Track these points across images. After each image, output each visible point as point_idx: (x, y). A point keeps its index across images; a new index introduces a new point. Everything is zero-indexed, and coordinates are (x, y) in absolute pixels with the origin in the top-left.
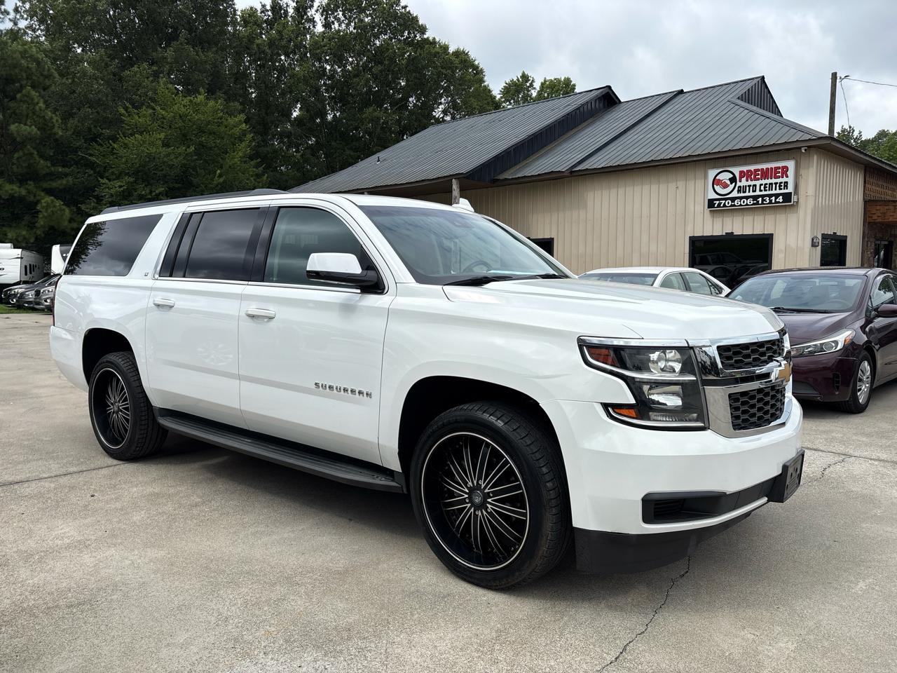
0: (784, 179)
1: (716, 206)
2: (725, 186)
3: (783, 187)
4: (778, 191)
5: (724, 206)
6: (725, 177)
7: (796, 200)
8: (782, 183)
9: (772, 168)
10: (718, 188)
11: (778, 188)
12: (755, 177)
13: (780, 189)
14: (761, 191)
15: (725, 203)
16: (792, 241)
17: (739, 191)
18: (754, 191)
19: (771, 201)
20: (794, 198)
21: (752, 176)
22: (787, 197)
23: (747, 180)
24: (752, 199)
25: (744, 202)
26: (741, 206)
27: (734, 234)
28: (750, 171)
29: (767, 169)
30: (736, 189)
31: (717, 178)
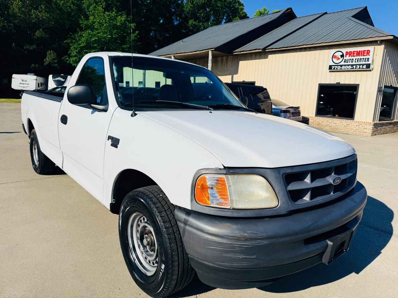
2: (338, 59)
3: (366, 61)
4: (364, 63)
5: (337, 69)
6: (339, 54)
8: (366, 58)
9: (362, 51)
10: (335, 60)
11: (364, 61)
14: (355, 62)
16: (368, 88)
17: (345, 62)
18: (352, 62)
20: (371, 67)
21: (352, 55)
22: (368, 66)
23: (349, 56)
24: (351, 66)
25: (346, 67)
26: (345, 69)
27: (340, 83)
28: (351, 52)
29: (360, 51)
30: (344, 60)
31: (335, 55)
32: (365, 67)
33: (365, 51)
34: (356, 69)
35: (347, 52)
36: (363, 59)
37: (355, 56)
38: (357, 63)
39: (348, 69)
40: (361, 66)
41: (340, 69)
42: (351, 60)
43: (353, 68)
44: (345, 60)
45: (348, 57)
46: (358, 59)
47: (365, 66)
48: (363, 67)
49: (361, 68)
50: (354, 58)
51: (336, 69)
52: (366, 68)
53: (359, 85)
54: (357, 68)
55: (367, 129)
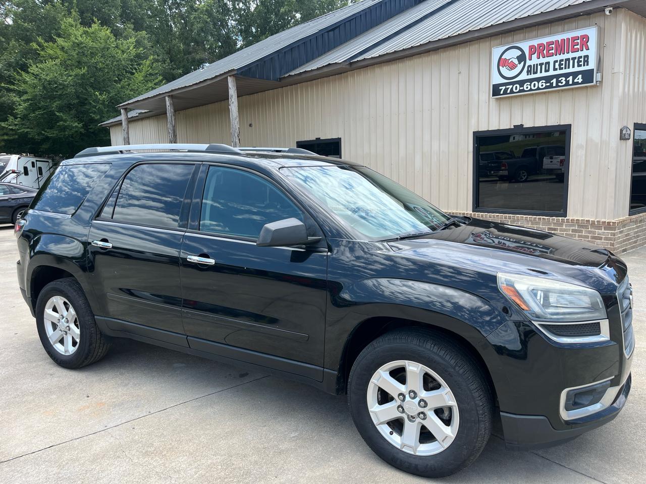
0: (584, 53)
1: (502, 93)
2: (513, 67)
3: (582, 63)
4: (577, 69)
5: (512, 92)
6: (513, 55)
7: (599, 79)
8: (581, 57)
9: (568, 39)
10: (504, 71)
11: (576, 64)
12: (548, 52)
13: (579, 66)
14: (555, 69)
15: (512, 88)
16: (595, 135)
17: (529, 72)
18: (546, 71)
19: (567, 82)
20: (597, 77)
21: (545, 52)
22: (588, 76)
23: (539, 58)
24: (544, 81)
25: (534, 86)
26: (531, 90)
27: (524, 126)
28: (543, 44)
29: (563, 40)
30: (526, 69)
31: (503, 57)
32: (580, 80)
33: (577, 38)
34: (557, 86)
35: (531, 47)
36: (574, 59)
37: (552, 55)
38: (559, 72)
39: (538, 89)
40: (570, 78)
41: (520, 91)
42: (543, 66)
43: (551, 86)
44: (530, 66)
45: (535, 61)
46: (561, 61)
47: (580, 76)
48: (576, 81)
49: (571, 82)
50: (551, 60)
51: (508, 92)
52: (582, 83)
53: (569, 126)
54: (560, 84)
55: (600, 239)
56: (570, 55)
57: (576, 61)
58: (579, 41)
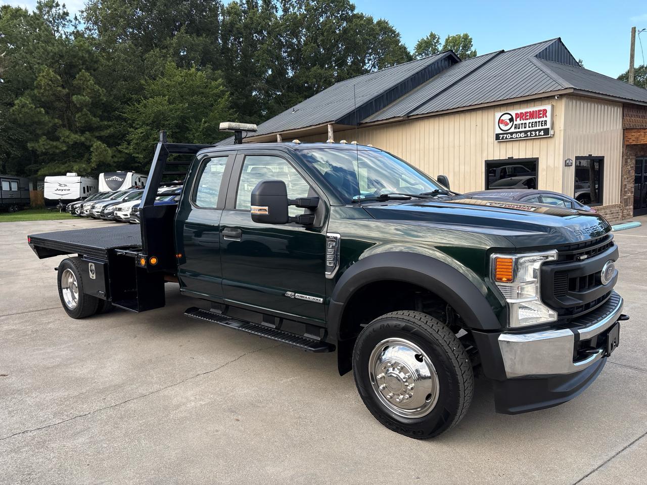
0: (545, 119)
1: (501, 138)
2: (507, 124)
3: (543, 124)
6: (506, 118)
7: (552, 133)
8: (543, 121)
9: (536, 111)
10: (502, 126)
11: (540, 125)
13: (542, 126)
14: (529, 127)
15: (506, 136)
16: (551, 163)
17: (515, 128)
18: (525, 128)
19: (536, 134)
21: (524, 117)
23: (520, 120)
24: (524, 133)
25: (518, 135)
26: (517, 138)
27: (514, 158)
28: (523, 113)
29: (533, 111)
30: (514, 126)
31: (501, 118)
32: (542, 134)
33: (541, 110)
34: (531, 136)
35: (516, 114)
36: (539, 122)
37: (528, 119)
38: (531, 129)
39: (521, 137)
40: (537, 132)
41: (511, 138)
42: (523, 125)
43: (527, 136)
44: (516, 125)
45: (518, 122)
46: (533, 122)
47: (542, 132)
48: (540, 134)
49: (538, 135)
50: (527, 122)
51: (504, 138)
52: (544, 135)
53: (538, 158)
56: (537, 120)
57: (540, 123)
58: (542, 112)
